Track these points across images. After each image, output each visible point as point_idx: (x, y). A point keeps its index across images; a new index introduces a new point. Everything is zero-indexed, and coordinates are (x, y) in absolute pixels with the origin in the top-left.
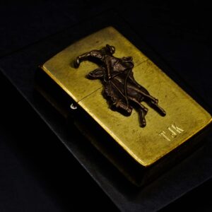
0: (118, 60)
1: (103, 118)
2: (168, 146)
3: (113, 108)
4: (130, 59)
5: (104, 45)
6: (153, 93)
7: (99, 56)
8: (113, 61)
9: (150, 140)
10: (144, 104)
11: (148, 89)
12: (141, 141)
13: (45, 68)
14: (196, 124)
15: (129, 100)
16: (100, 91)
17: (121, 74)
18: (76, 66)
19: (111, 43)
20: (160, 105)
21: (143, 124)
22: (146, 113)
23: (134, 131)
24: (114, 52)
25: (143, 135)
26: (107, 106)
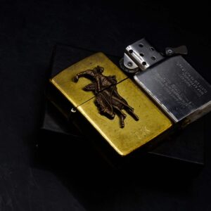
0: (106, 77)
1: (95, 120)
2: (139, 143)
3: (102, 113)
4: (114, 77)
5: (96, 66)
6: (130, 104)
7: (93, 74)
8: (102, 78)
9: (127, 138)
10: (124, 111)
11: (127, 101)
12: (120, 138)
13: (53, 81)
14: (160, 128)
15: (114, 108)
16: (92, 100)
17: (108, 88)
18: (76, 80)
19: (101, 65)
20: (135, 112)
21: (122, 126)
22: (124, 117)
23: (115, 131)
24: (103, 71)
25: (121, 134)
26: (98, 111)
